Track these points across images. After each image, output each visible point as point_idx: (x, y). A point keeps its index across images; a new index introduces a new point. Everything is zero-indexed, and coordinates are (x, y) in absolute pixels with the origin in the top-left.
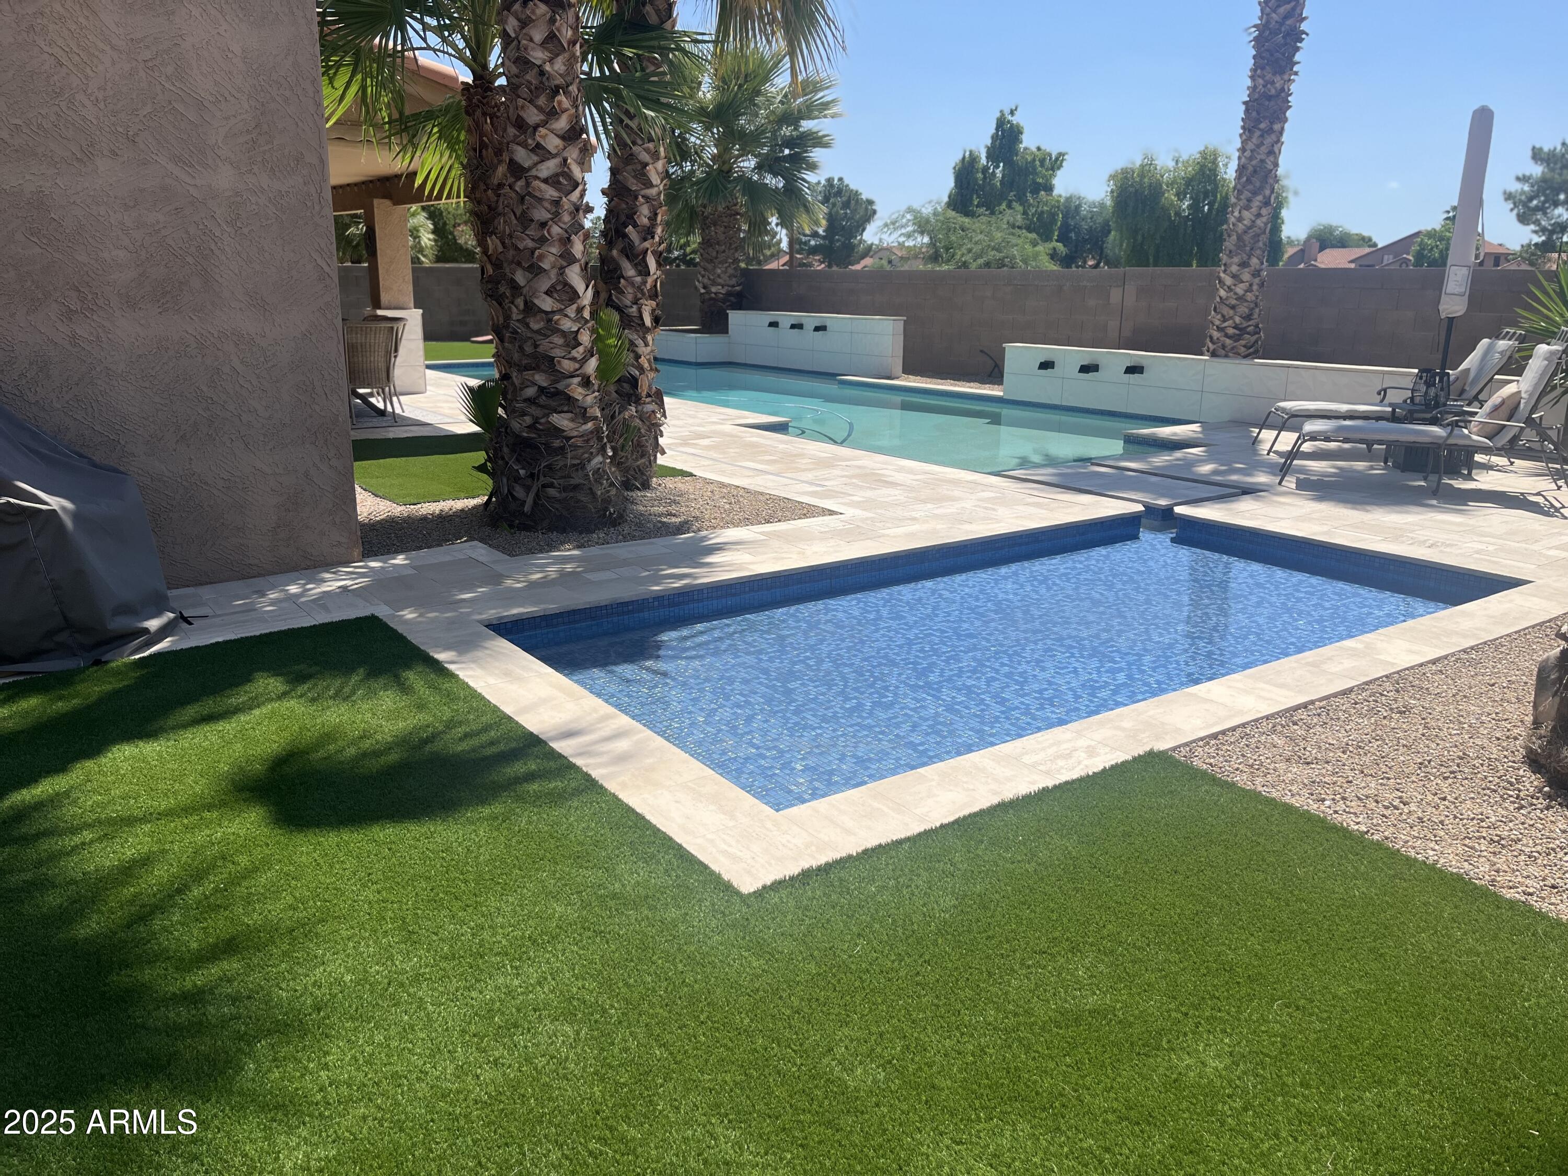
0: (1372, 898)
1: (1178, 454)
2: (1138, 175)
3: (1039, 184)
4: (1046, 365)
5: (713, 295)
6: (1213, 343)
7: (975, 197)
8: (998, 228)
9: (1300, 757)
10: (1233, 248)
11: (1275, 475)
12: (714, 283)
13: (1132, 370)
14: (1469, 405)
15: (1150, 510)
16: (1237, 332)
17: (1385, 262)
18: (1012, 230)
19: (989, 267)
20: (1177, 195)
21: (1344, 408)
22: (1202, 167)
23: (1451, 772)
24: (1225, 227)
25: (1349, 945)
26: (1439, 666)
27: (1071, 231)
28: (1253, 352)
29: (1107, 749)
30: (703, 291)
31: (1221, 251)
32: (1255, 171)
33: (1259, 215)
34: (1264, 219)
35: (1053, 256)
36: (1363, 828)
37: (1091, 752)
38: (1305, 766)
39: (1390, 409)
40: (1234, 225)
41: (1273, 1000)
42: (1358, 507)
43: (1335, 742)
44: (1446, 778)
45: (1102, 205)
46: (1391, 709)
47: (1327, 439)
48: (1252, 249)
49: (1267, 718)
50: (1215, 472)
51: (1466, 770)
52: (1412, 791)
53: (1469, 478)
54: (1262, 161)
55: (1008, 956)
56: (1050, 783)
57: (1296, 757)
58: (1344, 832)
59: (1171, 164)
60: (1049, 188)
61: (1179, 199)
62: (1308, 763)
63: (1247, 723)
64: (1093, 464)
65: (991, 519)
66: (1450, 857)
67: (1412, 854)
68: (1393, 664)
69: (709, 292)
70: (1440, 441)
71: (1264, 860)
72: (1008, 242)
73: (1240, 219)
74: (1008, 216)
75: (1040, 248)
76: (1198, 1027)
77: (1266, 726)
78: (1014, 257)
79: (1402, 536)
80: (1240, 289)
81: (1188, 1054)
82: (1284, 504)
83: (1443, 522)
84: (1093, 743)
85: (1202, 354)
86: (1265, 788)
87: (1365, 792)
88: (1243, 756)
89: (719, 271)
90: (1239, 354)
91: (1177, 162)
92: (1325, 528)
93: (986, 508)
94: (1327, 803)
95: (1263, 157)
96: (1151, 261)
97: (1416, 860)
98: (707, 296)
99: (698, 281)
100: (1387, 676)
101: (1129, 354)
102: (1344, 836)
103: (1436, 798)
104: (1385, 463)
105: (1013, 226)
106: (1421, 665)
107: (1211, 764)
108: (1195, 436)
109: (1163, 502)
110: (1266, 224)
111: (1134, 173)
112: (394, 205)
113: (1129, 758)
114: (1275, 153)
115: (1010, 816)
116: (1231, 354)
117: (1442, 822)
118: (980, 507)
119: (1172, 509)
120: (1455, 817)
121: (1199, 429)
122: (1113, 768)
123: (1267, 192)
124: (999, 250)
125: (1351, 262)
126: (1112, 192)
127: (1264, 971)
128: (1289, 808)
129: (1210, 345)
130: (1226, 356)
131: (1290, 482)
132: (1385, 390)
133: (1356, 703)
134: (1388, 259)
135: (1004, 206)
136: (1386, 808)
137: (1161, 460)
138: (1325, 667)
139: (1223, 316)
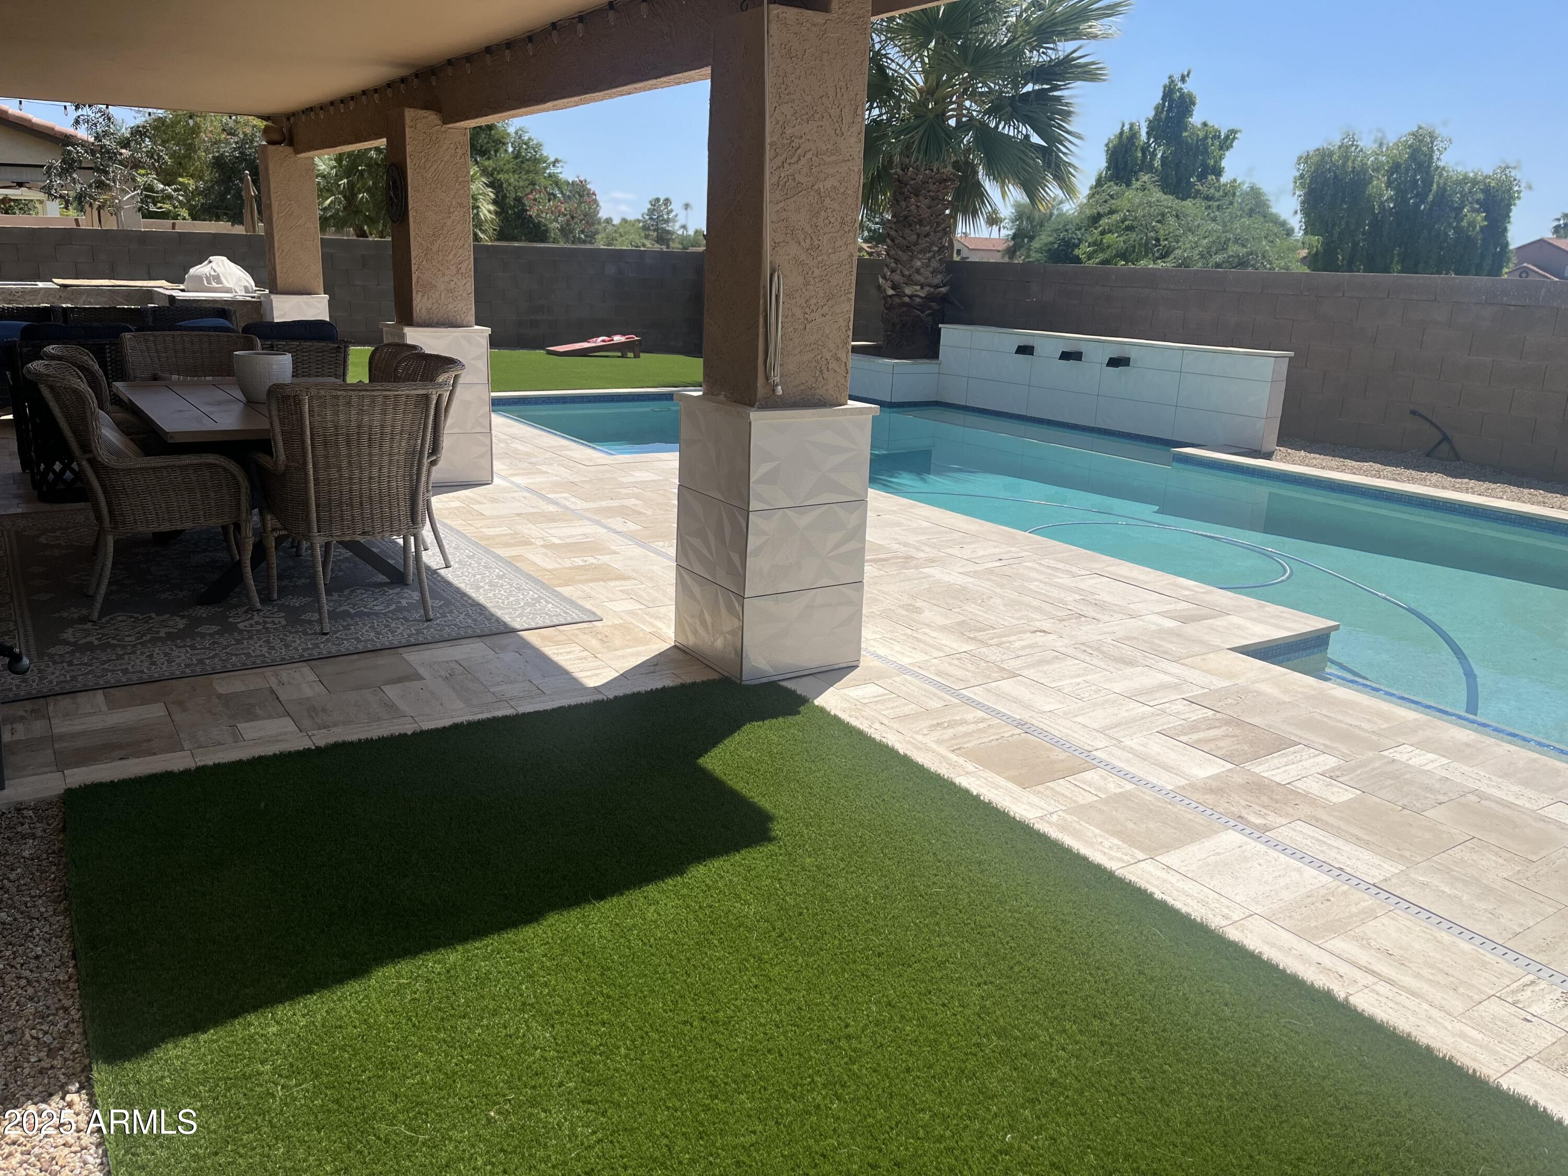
2: (1337, 157)
3: (1210, 166)
5: (907, 299)
12: (910, 281)
22: (1415, 150)
30: (890, 292)
59: (1375, 147)
60: (1218, 172)
69: (901, 295)
89: (918, 264)
91: (1381, 145)
98: (897, 300)
99: (884, 277)
112: (446, 121)
126: (1302, 176)
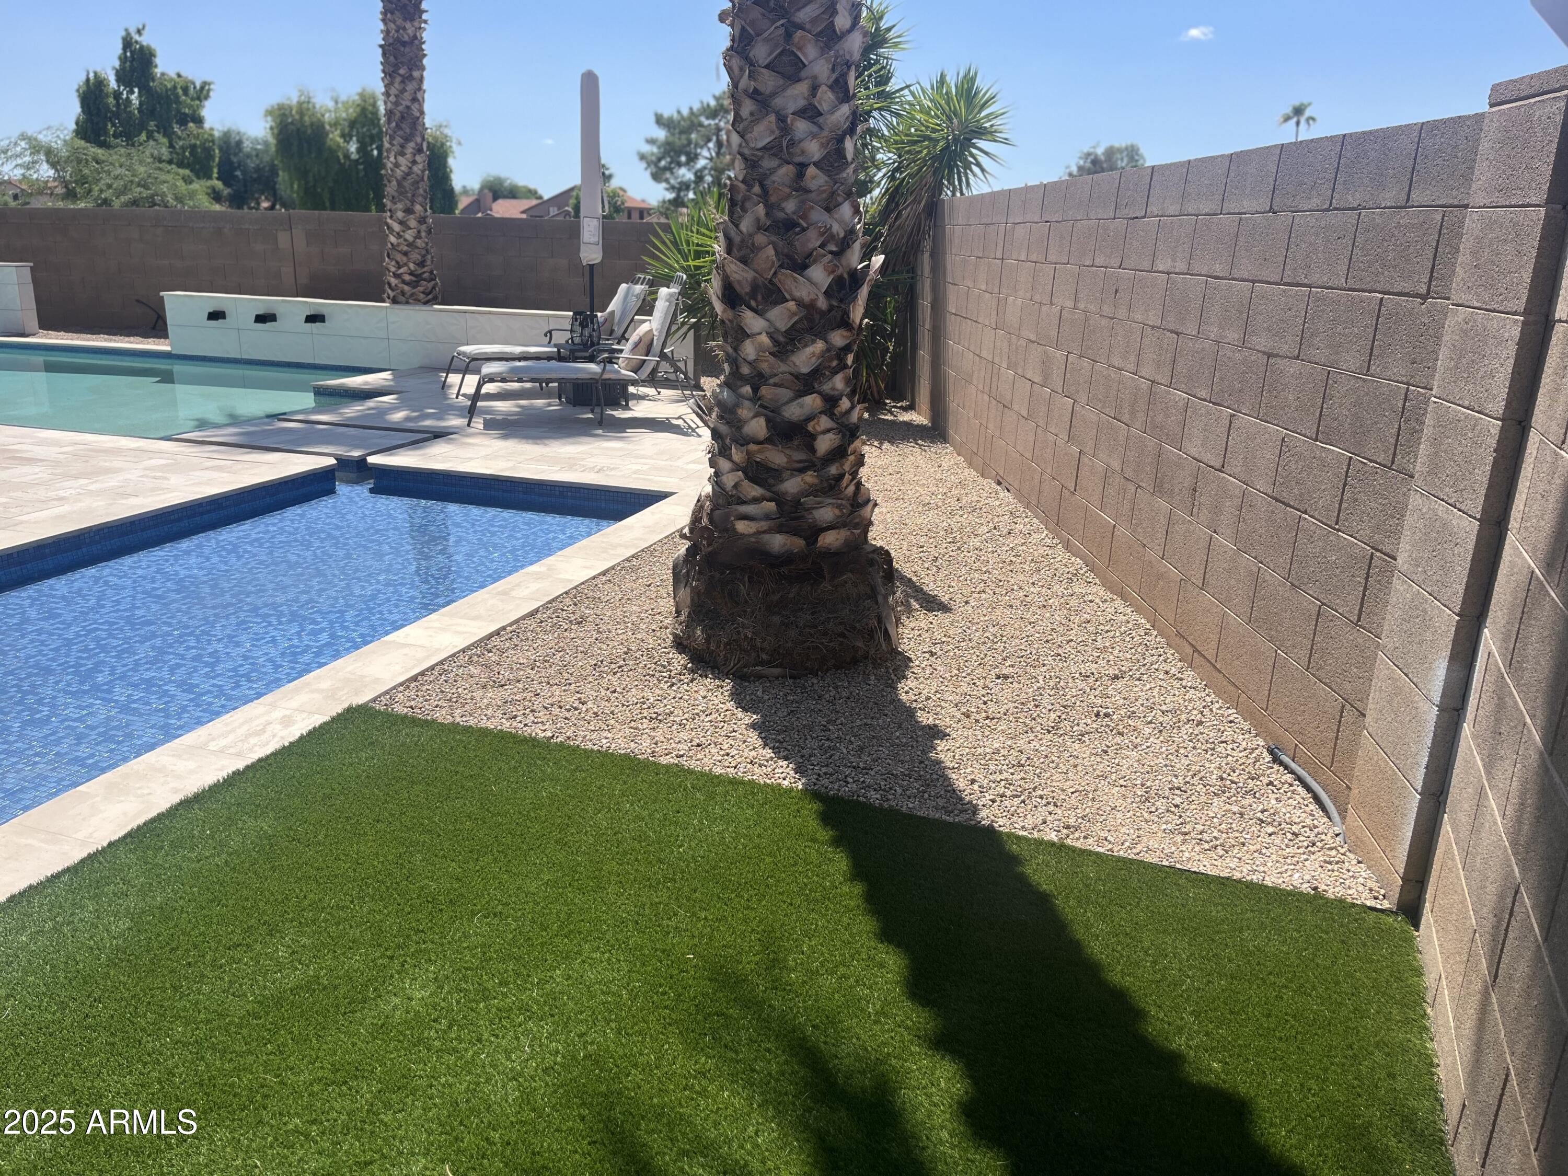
0: (557, 795)
1: (371, 403)
2: (297, 112)
3: (185, 114)
4: (216, 315)
6: (393, 290)
7: (109, 125)
8: (141, 162)
9: (494, 682)
10: (396, 194)
11: (464, 417)
13: (313, 319)
14: (619, 343)
15: (343, 463)
16: (413, 279)
17: (552, 214)
18: (157, 165)
19: (137, 206)
20: (343, 136)
21: (517, 350)
22: (364, 110)
23: (619, 667)
24: (383, 172)
25: (538, 843)
26: (608, 577)
27: (235, 169)
28: (431, 298)
29: (305, 715)
31: (384, 197)
32: (403, 117)
33: (414, 162)
34: (420, 166)
35: (216, 196)
36: (549, 734)
37: (287, 722)
38: (500, 689)
39: (556, 350)
40: (392, 170)
41: (473, 914)
42: (538, 441)
43: (525, 661)
44: (615, 673)
45: (266, 143)
46: (571, 622)
47: (504, 380)
48: (413, 196)
49: (463, 651)
50: (408, 419)
51: (631, 663)
52: (589, 692)
53: (627, 407)
54: (408, 107)
55: (196, 963)
56: (240, 765)
57: (491, 683)
58: (533, 742)
59: (331, 104)
60: (199, 121)
61: (345, 141)
62: (502, 686)
63: (445, 660)
64: (280, 420)
65: (163, 489)
66: (620, 741)
67: (590, 746)
68: (571, 581)
70: (597, 377)
71: (462, 787)
72: (156, 178)
73: (397, 165)
74: (151, 148)
75: (195, 186)
76: (403, 966)
77: (463, 659)
78: (163, 195)
79: (575, 464)
80: (409, 235)
81: (395, 995)
82: (473, 445)
83: (607, 448)
84: (288, 712)
85: (383, 301)
86: (464, 719)
87: (550, 701)
88: (442, 692)
90: (419, 301)
91: (336, 102)
92: (510, 464)
93: (155, 478)
94: (519, 719)
95: (409, 104)
96: (328, 204)
97: (592, 751)
100: (566, 593)
101: (306, 302)
102: (533, 745)
103: (608, 692)
104: (560, 399)
105: (160, 161)
106: (594, 578)
107: (411, 707)
108: (387, 383)
109: (356, 453)
110: (423, 171)
111: (291, 110)
113: (327, 718)
114: (418, 100)
115: (197, 811)
116: (411, 301)
117: (612, 712)
118: (147, 476)
119: (365, 460)
120: (623, 705)
121: (390, 377)
122: (310, 733)
123: (419, 140)
124: (146, 187)
125: (523, 212)
126: (271, 128)
127: (464, 890)
128: (485, 732)
129: (390, 291)
130: (407, 303)
131: (478, 423)
132: (550, 332)
133: (541, 622)
134: (553, 211)
135: (143, 137)
136: (568, 710)
137: (353, 410)
138: (514, 593)
139: (397, 262)
